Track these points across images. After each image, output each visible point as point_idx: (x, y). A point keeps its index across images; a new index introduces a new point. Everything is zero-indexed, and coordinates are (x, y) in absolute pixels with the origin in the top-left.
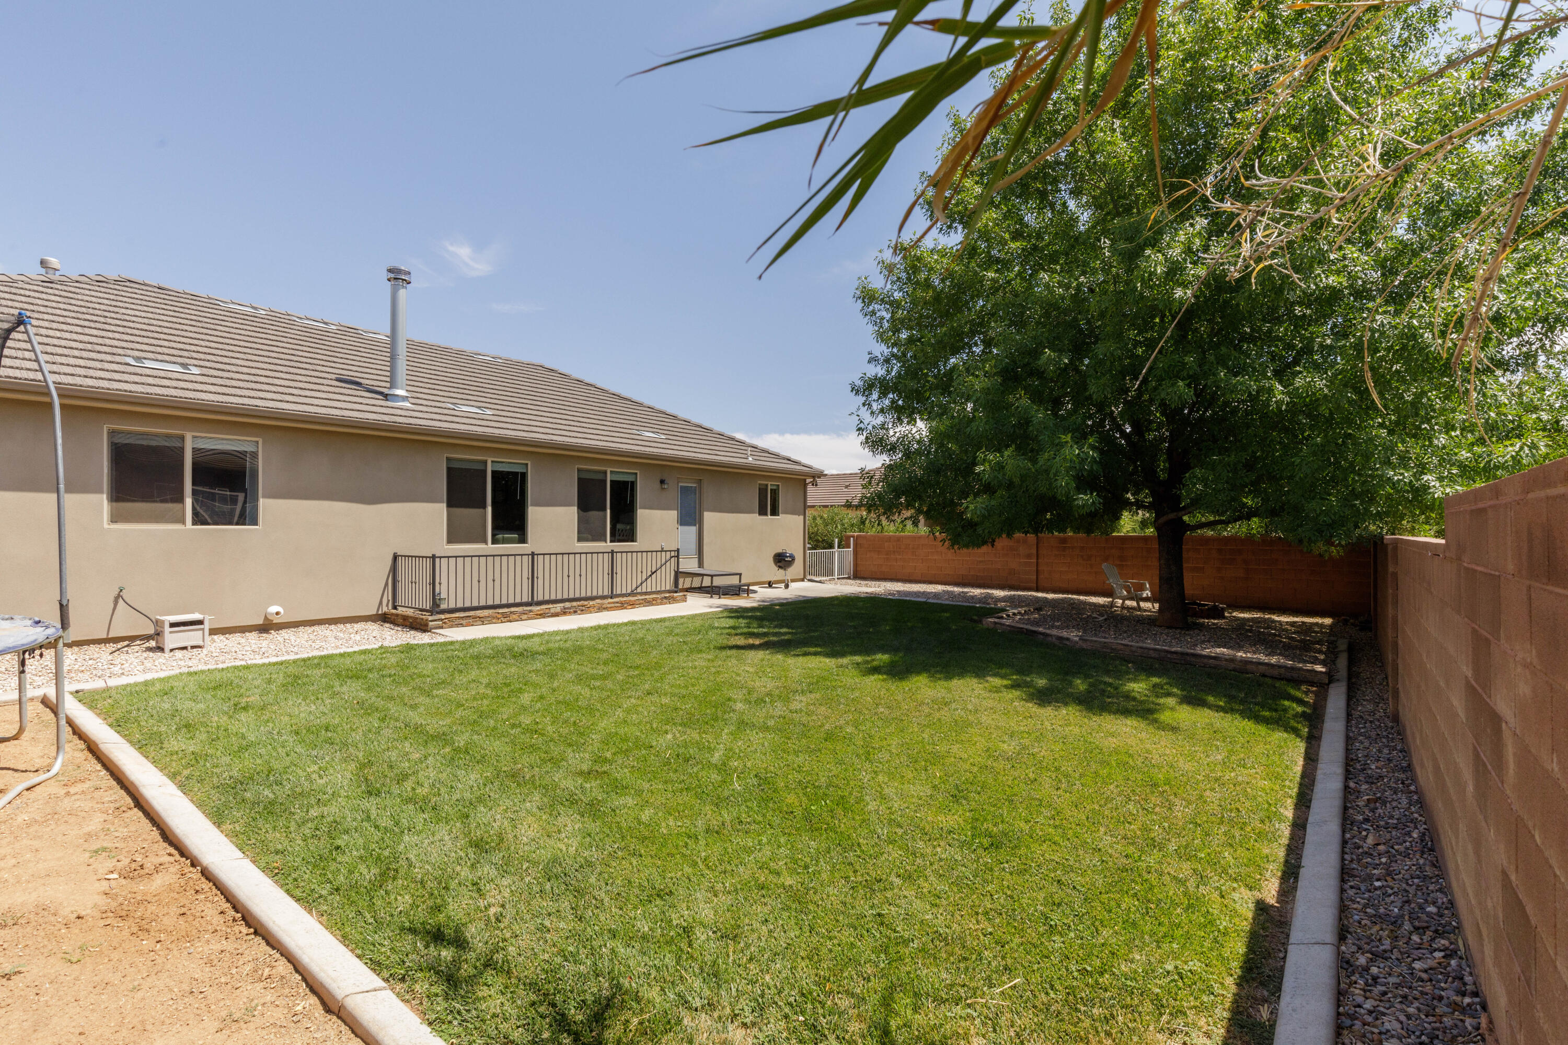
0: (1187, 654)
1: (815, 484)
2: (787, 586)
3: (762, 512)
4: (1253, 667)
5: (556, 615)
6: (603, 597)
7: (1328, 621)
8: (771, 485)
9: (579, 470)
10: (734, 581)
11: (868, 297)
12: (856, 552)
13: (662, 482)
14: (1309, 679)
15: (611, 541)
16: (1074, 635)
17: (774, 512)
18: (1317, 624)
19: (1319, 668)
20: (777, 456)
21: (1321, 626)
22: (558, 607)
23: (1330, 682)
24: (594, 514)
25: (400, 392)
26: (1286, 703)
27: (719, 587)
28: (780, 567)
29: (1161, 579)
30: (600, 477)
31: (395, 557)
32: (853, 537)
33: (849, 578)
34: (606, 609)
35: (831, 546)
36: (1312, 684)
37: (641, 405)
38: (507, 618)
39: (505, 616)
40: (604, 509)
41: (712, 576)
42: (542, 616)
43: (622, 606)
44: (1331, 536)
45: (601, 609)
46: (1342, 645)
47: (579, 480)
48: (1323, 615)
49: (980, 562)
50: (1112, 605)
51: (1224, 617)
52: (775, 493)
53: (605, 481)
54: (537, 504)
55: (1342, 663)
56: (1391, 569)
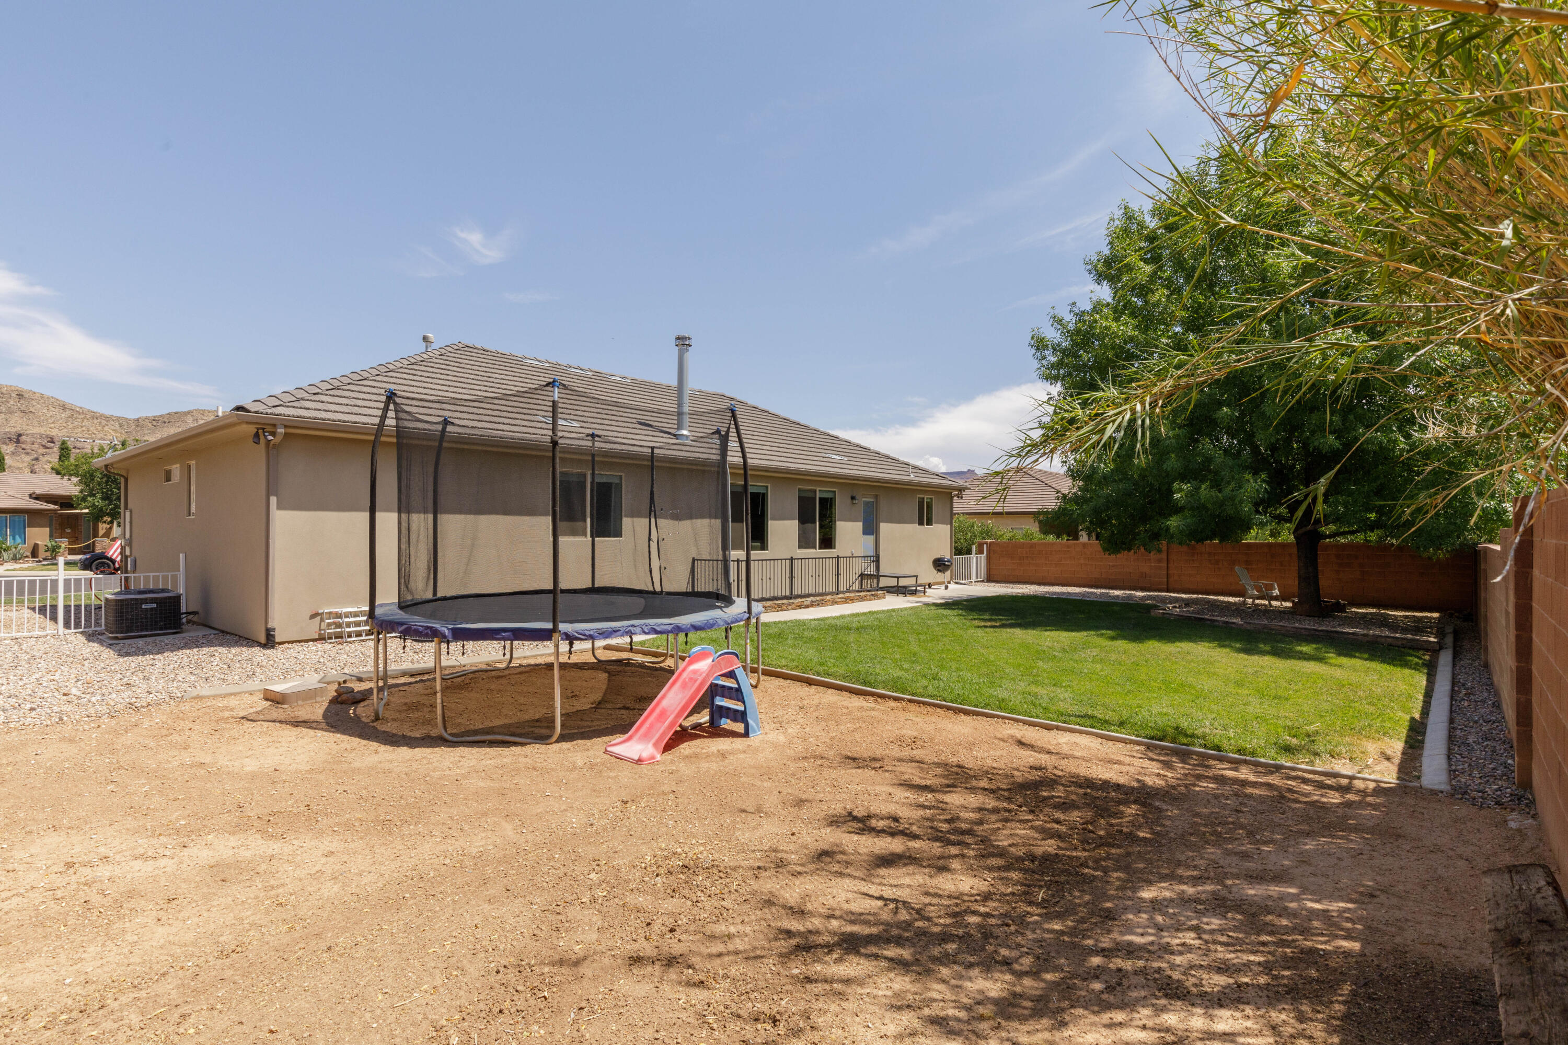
0: (1332, 632)
1: (960, 496)
2: (946, 588)
3: (921, 523)
4: (1383, 640)
5: (807, 607)
6: (832, 594)
7: (1436, 615)
8: (926, 497)
9: (800, 490)
10: (911, 581)
11: (1040, 344)
12: (989, 559)
13: (853, 498)
14: (1426, 647)
15: (820, 548)
16: (1238, 621)
17: (929, 523)
18: (1426, 617)
19: (1432, 639)
20: (926, 471)
21: (1431, 618)
22: (808, 601)
23: (1441, 648)
24: (809, 526)
25: (685, 432)
26: (1410, 658)
27: (905, 587)
28: (939, 571)
29: (1299, 577)
30: (811, 495)
31: (694, 560)
32: (986, 543)
33: (983, 581)
34: (837, 603)
35: (969, 552)
36: (1427, 650)
37: (808, 428)
38: (780, 608)
39: (779, 606)
40: (815, 522)
41: (898, 578)
42: (800, 607)
43: (846, 601)
44: (1441, 544)
45: (834, 603)
46: (1449, 629)
47: (799, 497)
48: (1431, 611)
49: (1113, 566)
50: (1244, 603)
51: (1346, 612)
52: (930, 507)
53: (815, 498)
54: (774, 519)
55: (1449, 640)
56: (1483, 567)
